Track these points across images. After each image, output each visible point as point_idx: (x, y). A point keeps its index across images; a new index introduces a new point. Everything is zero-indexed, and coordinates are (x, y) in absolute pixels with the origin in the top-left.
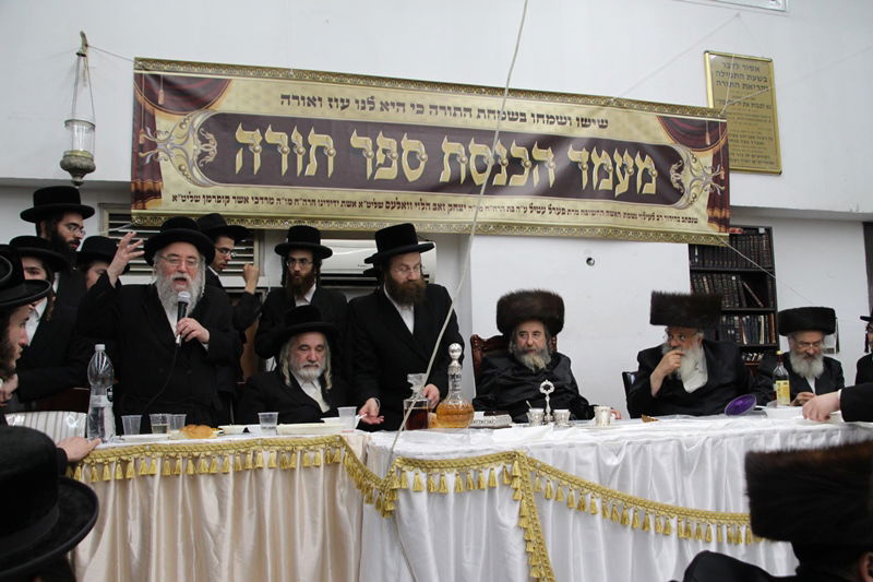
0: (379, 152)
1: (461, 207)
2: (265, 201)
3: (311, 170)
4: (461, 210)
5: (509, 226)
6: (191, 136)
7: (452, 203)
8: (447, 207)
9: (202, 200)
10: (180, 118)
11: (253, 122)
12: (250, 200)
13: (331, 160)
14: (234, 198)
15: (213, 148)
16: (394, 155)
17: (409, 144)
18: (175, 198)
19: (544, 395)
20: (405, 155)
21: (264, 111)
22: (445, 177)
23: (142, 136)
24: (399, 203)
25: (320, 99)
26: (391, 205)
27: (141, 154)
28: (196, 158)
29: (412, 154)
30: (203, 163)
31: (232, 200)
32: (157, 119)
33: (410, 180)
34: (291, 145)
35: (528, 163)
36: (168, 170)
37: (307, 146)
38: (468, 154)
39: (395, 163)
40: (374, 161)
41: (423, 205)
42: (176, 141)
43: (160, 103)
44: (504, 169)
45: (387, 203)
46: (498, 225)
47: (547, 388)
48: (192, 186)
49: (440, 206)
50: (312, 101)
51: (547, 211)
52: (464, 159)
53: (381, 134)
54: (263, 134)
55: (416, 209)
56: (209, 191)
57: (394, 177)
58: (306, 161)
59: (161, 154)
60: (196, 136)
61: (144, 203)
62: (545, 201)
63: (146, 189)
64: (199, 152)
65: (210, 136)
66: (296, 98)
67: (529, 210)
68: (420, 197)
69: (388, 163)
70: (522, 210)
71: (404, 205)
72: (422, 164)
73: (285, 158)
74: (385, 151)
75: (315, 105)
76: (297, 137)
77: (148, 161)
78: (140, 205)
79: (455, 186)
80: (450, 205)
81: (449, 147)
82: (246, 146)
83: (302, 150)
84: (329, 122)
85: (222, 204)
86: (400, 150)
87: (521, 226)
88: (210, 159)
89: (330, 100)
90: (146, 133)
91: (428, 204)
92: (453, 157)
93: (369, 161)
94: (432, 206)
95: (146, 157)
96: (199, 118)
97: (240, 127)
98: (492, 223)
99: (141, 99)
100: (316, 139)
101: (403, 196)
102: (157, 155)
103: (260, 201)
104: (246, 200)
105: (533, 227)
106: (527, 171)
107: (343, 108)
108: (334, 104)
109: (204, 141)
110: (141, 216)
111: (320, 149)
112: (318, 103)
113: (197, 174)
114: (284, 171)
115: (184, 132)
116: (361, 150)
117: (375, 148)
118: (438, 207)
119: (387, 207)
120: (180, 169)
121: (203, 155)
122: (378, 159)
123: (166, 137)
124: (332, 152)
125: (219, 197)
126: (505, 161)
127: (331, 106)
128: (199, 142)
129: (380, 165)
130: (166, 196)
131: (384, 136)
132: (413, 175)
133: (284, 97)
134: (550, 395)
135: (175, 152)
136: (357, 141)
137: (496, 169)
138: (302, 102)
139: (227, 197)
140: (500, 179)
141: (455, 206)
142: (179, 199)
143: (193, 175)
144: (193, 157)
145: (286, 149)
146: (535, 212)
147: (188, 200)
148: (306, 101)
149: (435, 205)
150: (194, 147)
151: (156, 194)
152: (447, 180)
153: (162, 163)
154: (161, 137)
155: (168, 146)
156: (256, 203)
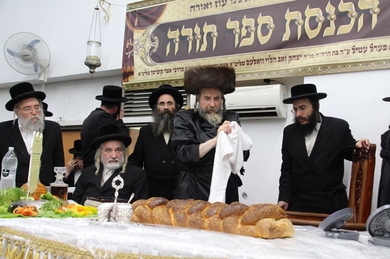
0: (244, 29)
1: (297, 57)
2: (180, 70)
3: (204, 48)
4: (298, 59)
5: (334, 66)
6: (147, 39)
7: (292, 55)
8: (288, 59)
9: (151, 73)
10: (143, 31)
11: (176, 26)
12: (172, 70)
13: (215, 39)
14: (165, 70)
15: (157, 44)
16: (253, 29)
17: (263, 20)
18: (139, 74)
19: (114, 190)
20: (259, 28)
21: (182, 18)
22: (286, 37)
23: (128, 44)
24: (255, 60)
25: (211, 3)
26: (250, 62)
27: (127, 54)
28: (149, 51)
29: (264, 26)
30: (152, 53)
31: (164, 72)
32: (134, 33)
33: (262, 43)
34: (194, 34)
35: (355, 14)
36: (137, 60)
37: (202, 33)
38: (304, 18)
39: (253, 34)
40: (240, 35)
41: (271, 59)
42: (141, 44)
43: (136, 25)
44: (332, 23)
45: (247, 61)
46: (324, 67)
47: (118, 183)
48: (146, 67)
49: (283, 58)
50: (206, 6)
51: (369, 49)
52: (301, 21)
53: (245, 16)
54: (180, 32)
55: (267, 63)
56: (154, 68)
57: (251, 43)
58: (201, 42)
59: (135, 52)
60: (150, 39)
61: (128, 78)
62: (367, 42)
63: (128, 71)
64: (150, 48)
65: (156, 38)
66: (198, 6)
67: (351, 51)
68: (269, 54)
69: (248, 35)
70: (345, 52)
71: (258, 61)
72: (271, 31)
73: (190, 43)
74: (247, 28)
75: (208, 8)
76: (197, 29)
77: (129, 57)
78: (126, 79)
79: (294, 42)
80: (290, 57)
81: (289, 16)
82: (172, 40)
83: (200, 36)
84: (214, 16)
85: (160, 74)
86: (256, 25)
87: (344, 65)
88: (155, 50)
89: (216, 2)
90: (129, 42)
91: (275, 58)
92: (293, 22)
93: (237, 36)
94: (277, 59)
95: (128, 54)
96: (152, 29)
97: (170, 30)
98: (319, 66)
99: (129, 25)
100: (207, 28)
101: (257, 55)
102: (133, 52)
103: (177, 70)
104: (171, 70)
105: (355, 64)
106: (353, 20)
107: (223, 6)
108: (218, 4)
109: (153, 40)
110: (127, 86)
111: (209, 34)
112: (209, 6)
113: (149, 60)
114: (189, 51)
115: (144, 38)
116: (233, 29)
117: (241, 27)
118: (281, 59)
119: (248, 64)
120: (142, 58)
121: (153, 48)
122: (242, 33)
123: (137, 42)
124: (215, 34)
125: (158, 71)
126: (334, 17)
127: (217, 6)
128: (151, 42)
129: (244, 37)
130: (136, 74)
131: (247, 17)
132: (264, 40)
133: (192, 7)
134: (120, 191)
135: (140, 49)
136: (230, 25)
137: (326, 24)
138: (201, 8)
139: (162, 70)
140: (329, 31)
141: (294, 56)
142: (141, 74)
143: (147, 60)
144: (148, 51)
145: (191, 38)
146: (357, 52)
147: (145, 74)
148: (203, 6)
149: (279, 58)
150: (148, 45)
151: (132, 73)
152: (287, 39)
153: (135, 56)
154: (135, 43)
155: (138, 47)
156: (175, 71)
